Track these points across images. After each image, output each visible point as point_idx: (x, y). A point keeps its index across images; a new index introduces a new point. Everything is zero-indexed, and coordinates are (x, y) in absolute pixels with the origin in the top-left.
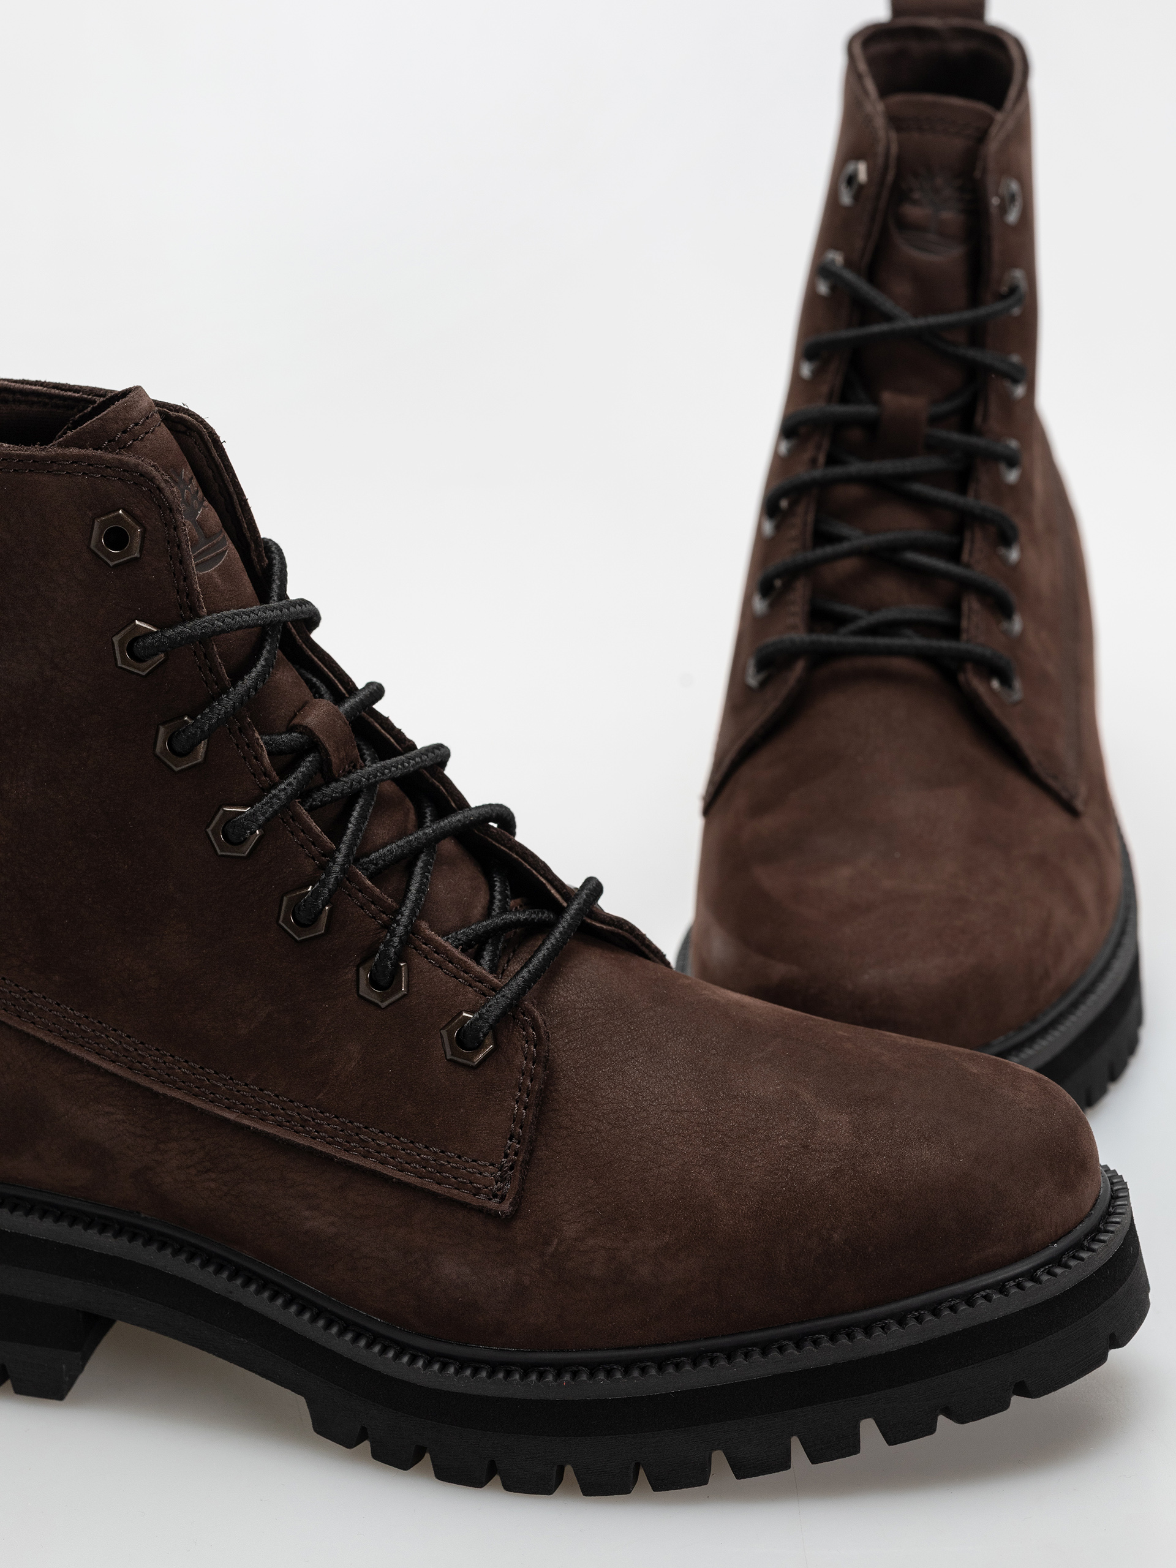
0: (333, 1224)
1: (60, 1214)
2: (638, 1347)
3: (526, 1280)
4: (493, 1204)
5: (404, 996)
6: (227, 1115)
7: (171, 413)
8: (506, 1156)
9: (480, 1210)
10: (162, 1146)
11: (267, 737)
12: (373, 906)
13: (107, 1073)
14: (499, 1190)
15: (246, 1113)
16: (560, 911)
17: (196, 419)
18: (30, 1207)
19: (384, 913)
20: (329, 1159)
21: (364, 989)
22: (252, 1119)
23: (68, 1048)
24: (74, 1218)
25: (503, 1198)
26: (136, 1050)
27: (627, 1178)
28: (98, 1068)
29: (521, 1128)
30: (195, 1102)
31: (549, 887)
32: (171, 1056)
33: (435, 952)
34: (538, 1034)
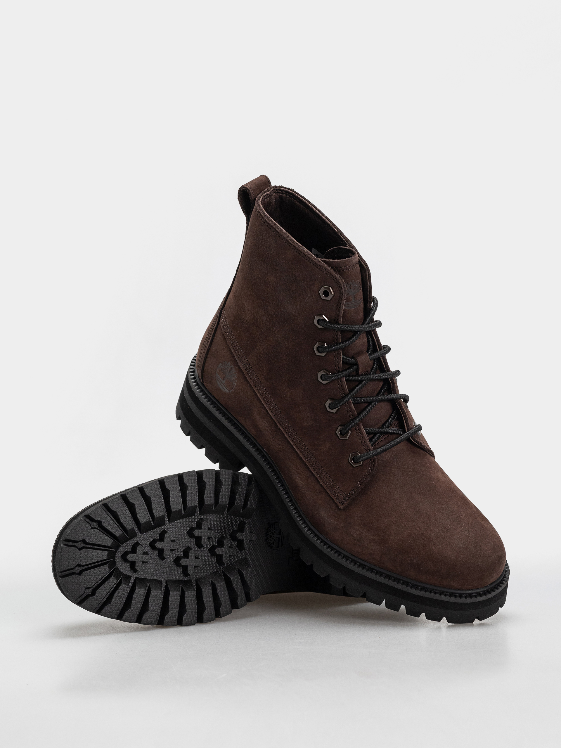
0: (302, 484)
1: (246, 437)
2: (357, 557)
3: (338, 527)
4: (339, 504)
5: (346, 439)
6: (291, 442)
7: (361, 262)
8: (350, 494)
9: (336, 504)
10: (273, 439)
11: (344, 357)
12: (350, 413)
13: (269, 413)
14: (343, 501)
15: (296, 445)
16: (405, 432)
17: (367, 267)
18: (240, 430)
19: (352, 416)
20: (308, 468)
21: (338, 432)
22: (296, 447)
23: (263, 402)
24: (249, 440)
25: (342, 504)
26: (278, 412)
27: (375, 517)
28: (267, 411)
29: (357, 489)
30: (285, 434)
31: (405, 424)
32: (285, 419)
33: (360, 433)
34: (374, 468)
